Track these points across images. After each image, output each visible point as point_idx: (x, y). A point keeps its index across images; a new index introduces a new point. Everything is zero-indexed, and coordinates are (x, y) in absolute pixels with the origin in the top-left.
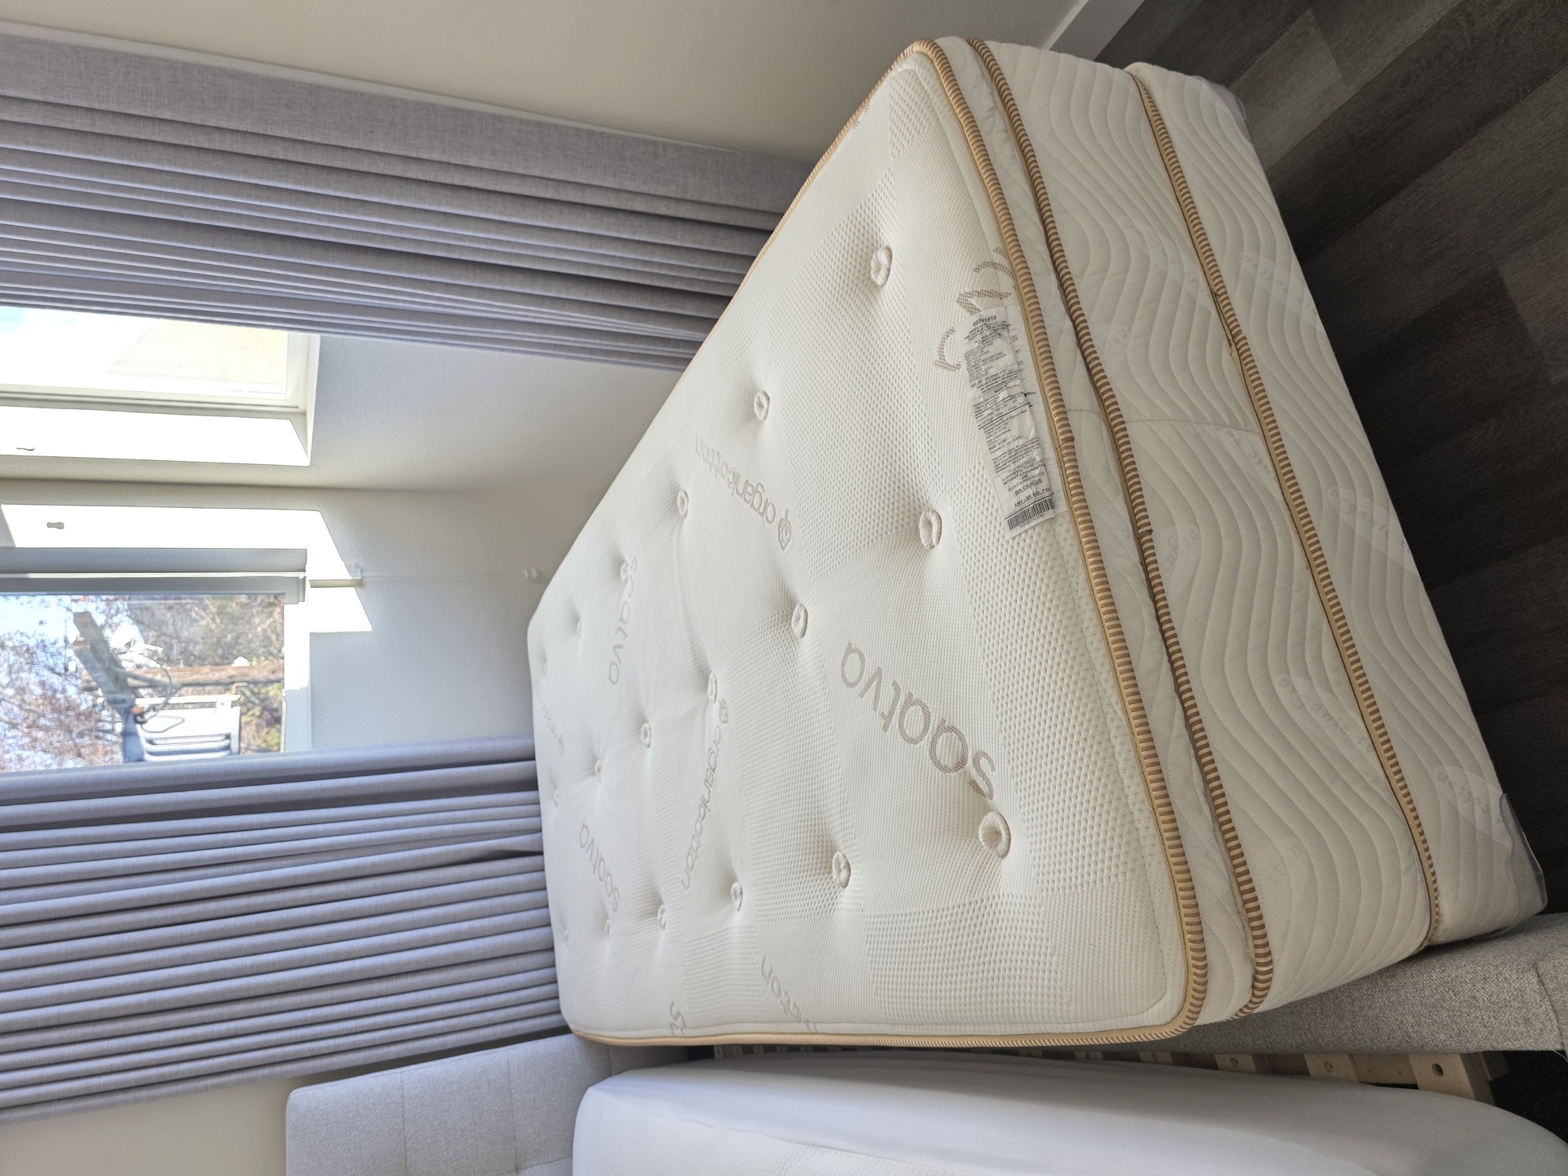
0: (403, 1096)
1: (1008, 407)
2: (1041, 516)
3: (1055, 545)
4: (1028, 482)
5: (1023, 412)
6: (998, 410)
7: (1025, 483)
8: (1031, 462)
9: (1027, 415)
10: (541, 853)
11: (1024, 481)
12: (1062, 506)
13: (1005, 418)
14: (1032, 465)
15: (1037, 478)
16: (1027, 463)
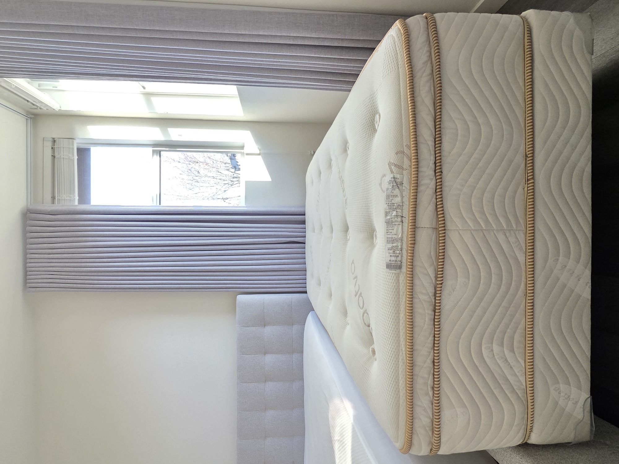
0: (264, 302)
1: (395, 220)
2: (395, 270)
3: (398, 284)
4: (395, 255)
5: (399, 225)
6: (392, 219)
7: (393, 254)
8: (397, 246)
9: (401, 226)
10: (305, 243)
11: (393, 253)
12: (404, 269)
13: (393, 223)
14: (397, 248)
15: (397, 255)
16: (396, 246)
